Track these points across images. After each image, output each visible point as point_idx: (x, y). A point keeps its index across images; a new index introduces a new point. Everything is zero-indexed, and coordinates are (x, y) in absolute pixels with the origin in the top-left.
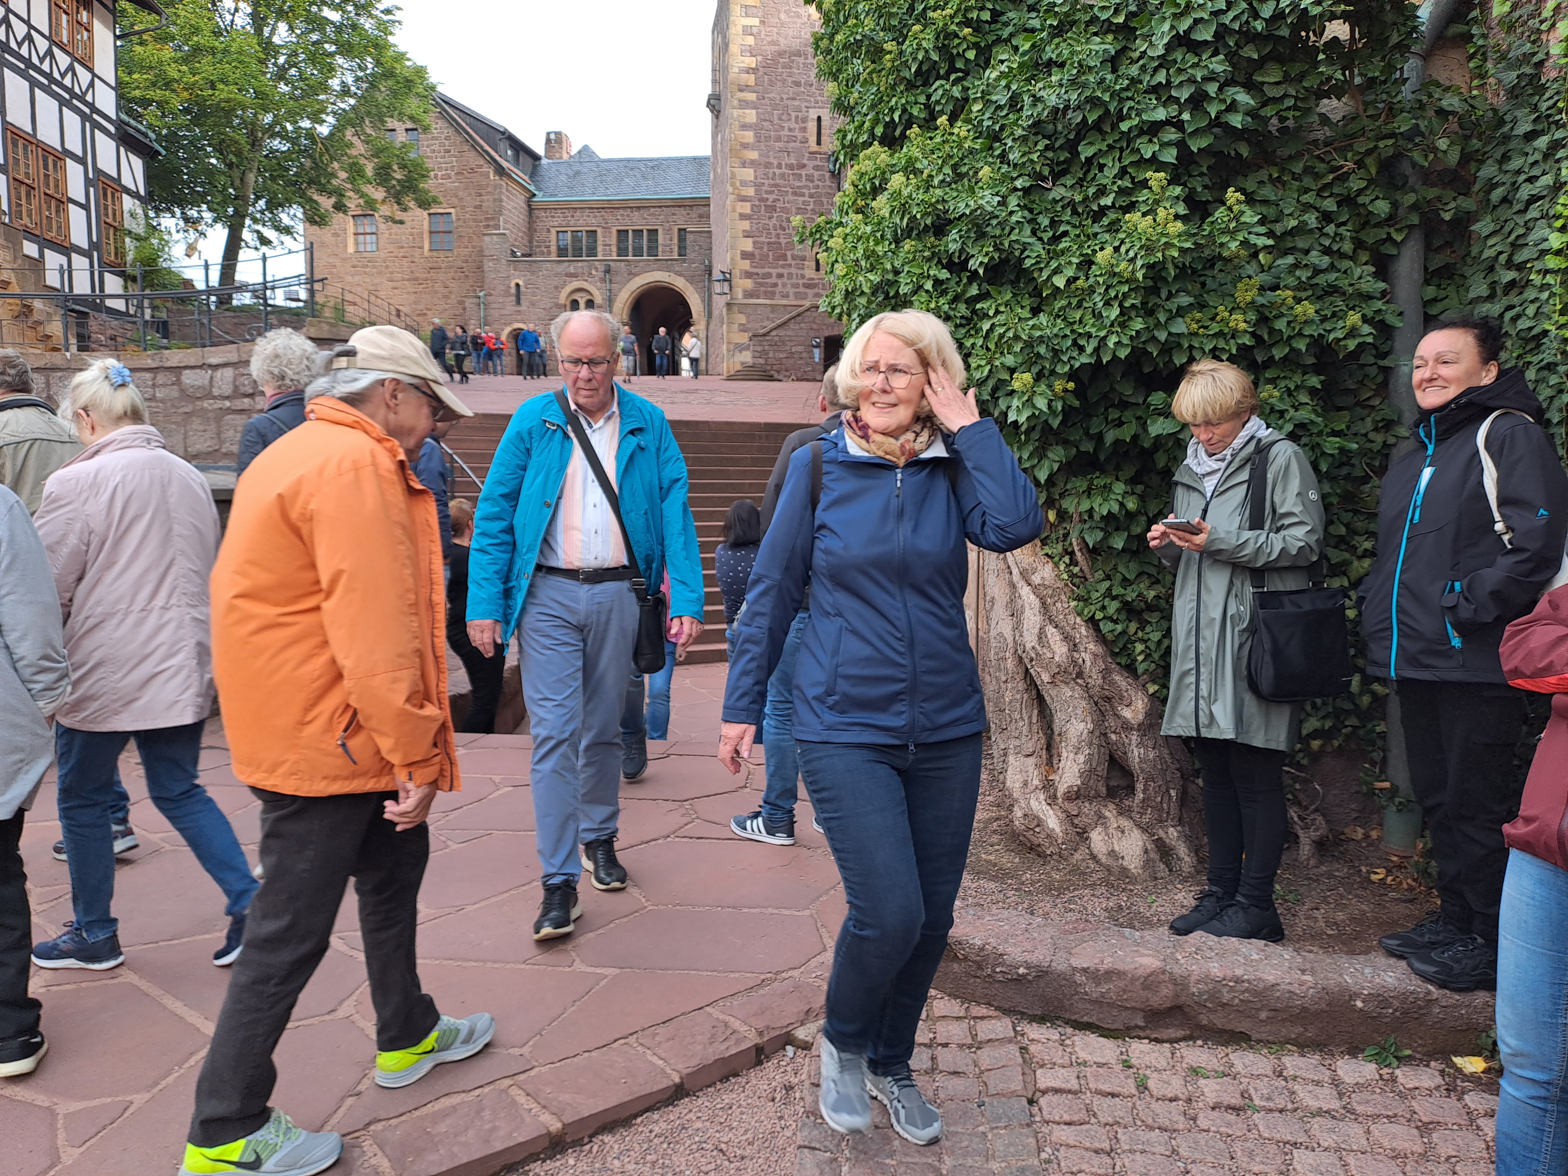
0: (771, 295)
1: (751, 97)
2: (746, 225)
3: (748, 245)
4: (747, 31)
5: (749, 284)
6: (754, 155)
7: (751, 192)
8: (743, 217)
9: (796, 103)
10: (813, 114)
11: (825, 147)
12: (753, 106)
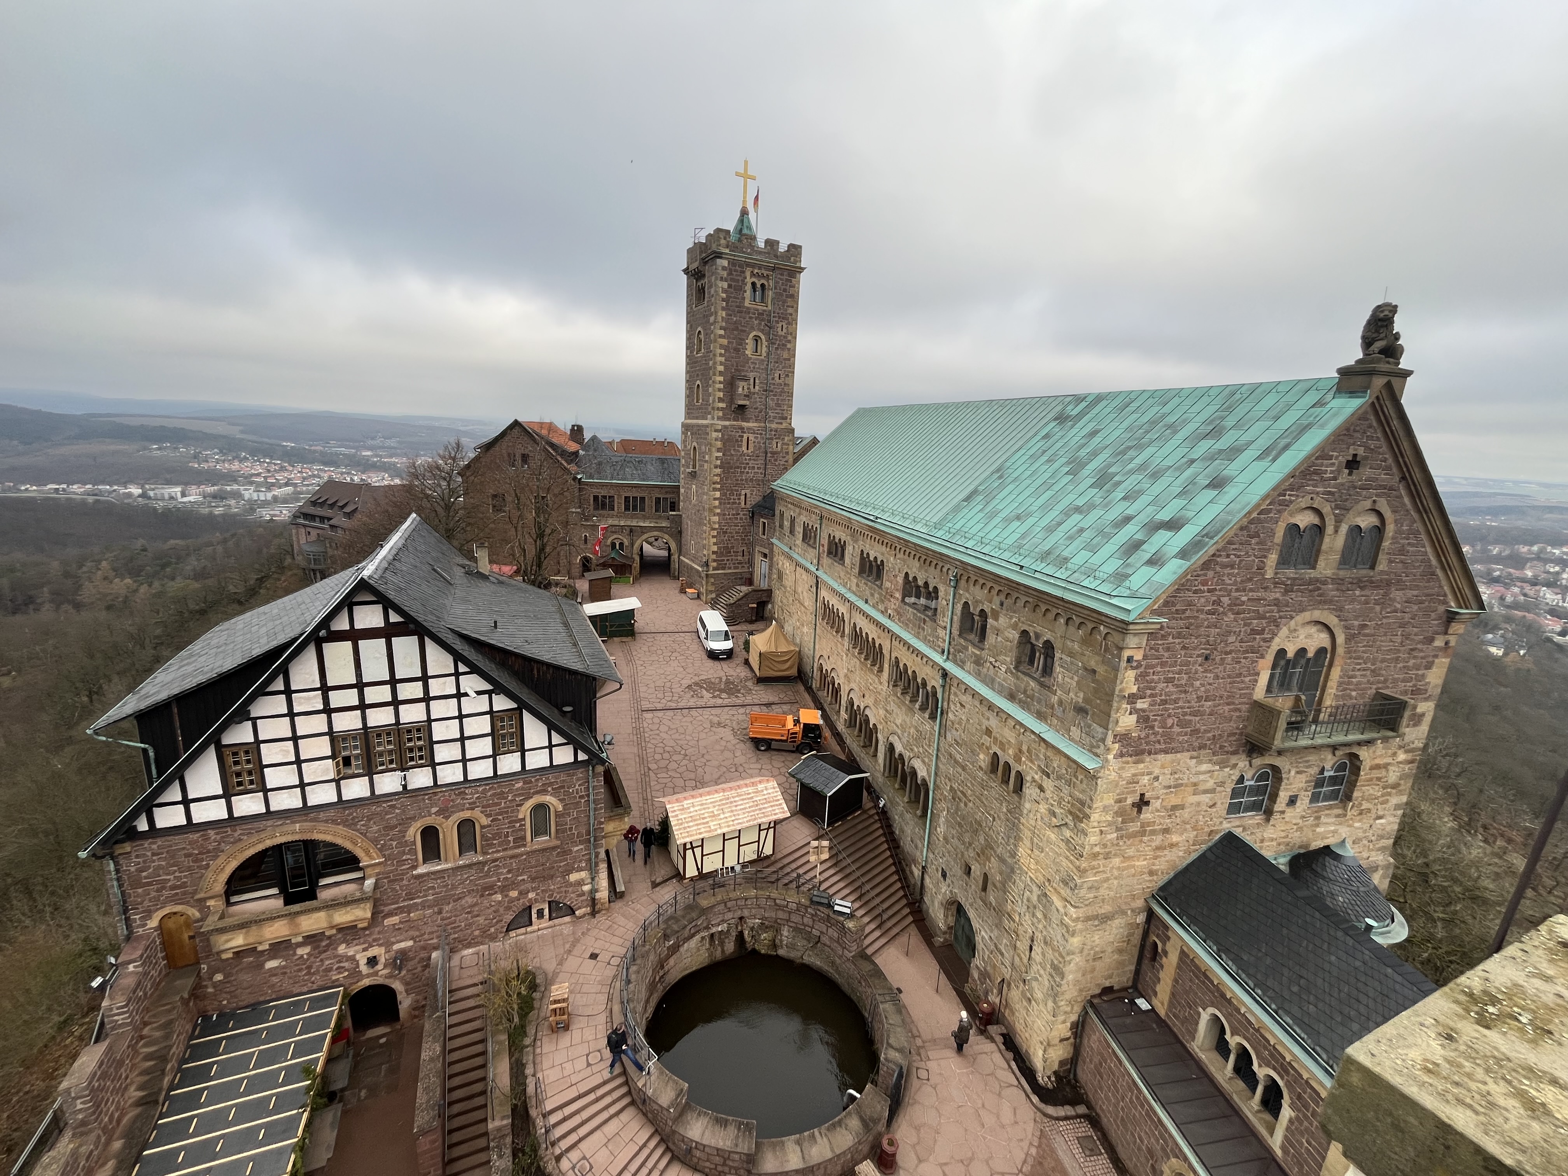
0: (724, 568)
1: (719, 486)
2: (715, 540)
3: (715, 548)
4: (717, 458)
5: (715, 564)
6: (718, 511)
7: (717, 526)
8: (713, 537)
9: (736, 488)
10: (743, 492)
11: (748, 506)
12: (719, 490)
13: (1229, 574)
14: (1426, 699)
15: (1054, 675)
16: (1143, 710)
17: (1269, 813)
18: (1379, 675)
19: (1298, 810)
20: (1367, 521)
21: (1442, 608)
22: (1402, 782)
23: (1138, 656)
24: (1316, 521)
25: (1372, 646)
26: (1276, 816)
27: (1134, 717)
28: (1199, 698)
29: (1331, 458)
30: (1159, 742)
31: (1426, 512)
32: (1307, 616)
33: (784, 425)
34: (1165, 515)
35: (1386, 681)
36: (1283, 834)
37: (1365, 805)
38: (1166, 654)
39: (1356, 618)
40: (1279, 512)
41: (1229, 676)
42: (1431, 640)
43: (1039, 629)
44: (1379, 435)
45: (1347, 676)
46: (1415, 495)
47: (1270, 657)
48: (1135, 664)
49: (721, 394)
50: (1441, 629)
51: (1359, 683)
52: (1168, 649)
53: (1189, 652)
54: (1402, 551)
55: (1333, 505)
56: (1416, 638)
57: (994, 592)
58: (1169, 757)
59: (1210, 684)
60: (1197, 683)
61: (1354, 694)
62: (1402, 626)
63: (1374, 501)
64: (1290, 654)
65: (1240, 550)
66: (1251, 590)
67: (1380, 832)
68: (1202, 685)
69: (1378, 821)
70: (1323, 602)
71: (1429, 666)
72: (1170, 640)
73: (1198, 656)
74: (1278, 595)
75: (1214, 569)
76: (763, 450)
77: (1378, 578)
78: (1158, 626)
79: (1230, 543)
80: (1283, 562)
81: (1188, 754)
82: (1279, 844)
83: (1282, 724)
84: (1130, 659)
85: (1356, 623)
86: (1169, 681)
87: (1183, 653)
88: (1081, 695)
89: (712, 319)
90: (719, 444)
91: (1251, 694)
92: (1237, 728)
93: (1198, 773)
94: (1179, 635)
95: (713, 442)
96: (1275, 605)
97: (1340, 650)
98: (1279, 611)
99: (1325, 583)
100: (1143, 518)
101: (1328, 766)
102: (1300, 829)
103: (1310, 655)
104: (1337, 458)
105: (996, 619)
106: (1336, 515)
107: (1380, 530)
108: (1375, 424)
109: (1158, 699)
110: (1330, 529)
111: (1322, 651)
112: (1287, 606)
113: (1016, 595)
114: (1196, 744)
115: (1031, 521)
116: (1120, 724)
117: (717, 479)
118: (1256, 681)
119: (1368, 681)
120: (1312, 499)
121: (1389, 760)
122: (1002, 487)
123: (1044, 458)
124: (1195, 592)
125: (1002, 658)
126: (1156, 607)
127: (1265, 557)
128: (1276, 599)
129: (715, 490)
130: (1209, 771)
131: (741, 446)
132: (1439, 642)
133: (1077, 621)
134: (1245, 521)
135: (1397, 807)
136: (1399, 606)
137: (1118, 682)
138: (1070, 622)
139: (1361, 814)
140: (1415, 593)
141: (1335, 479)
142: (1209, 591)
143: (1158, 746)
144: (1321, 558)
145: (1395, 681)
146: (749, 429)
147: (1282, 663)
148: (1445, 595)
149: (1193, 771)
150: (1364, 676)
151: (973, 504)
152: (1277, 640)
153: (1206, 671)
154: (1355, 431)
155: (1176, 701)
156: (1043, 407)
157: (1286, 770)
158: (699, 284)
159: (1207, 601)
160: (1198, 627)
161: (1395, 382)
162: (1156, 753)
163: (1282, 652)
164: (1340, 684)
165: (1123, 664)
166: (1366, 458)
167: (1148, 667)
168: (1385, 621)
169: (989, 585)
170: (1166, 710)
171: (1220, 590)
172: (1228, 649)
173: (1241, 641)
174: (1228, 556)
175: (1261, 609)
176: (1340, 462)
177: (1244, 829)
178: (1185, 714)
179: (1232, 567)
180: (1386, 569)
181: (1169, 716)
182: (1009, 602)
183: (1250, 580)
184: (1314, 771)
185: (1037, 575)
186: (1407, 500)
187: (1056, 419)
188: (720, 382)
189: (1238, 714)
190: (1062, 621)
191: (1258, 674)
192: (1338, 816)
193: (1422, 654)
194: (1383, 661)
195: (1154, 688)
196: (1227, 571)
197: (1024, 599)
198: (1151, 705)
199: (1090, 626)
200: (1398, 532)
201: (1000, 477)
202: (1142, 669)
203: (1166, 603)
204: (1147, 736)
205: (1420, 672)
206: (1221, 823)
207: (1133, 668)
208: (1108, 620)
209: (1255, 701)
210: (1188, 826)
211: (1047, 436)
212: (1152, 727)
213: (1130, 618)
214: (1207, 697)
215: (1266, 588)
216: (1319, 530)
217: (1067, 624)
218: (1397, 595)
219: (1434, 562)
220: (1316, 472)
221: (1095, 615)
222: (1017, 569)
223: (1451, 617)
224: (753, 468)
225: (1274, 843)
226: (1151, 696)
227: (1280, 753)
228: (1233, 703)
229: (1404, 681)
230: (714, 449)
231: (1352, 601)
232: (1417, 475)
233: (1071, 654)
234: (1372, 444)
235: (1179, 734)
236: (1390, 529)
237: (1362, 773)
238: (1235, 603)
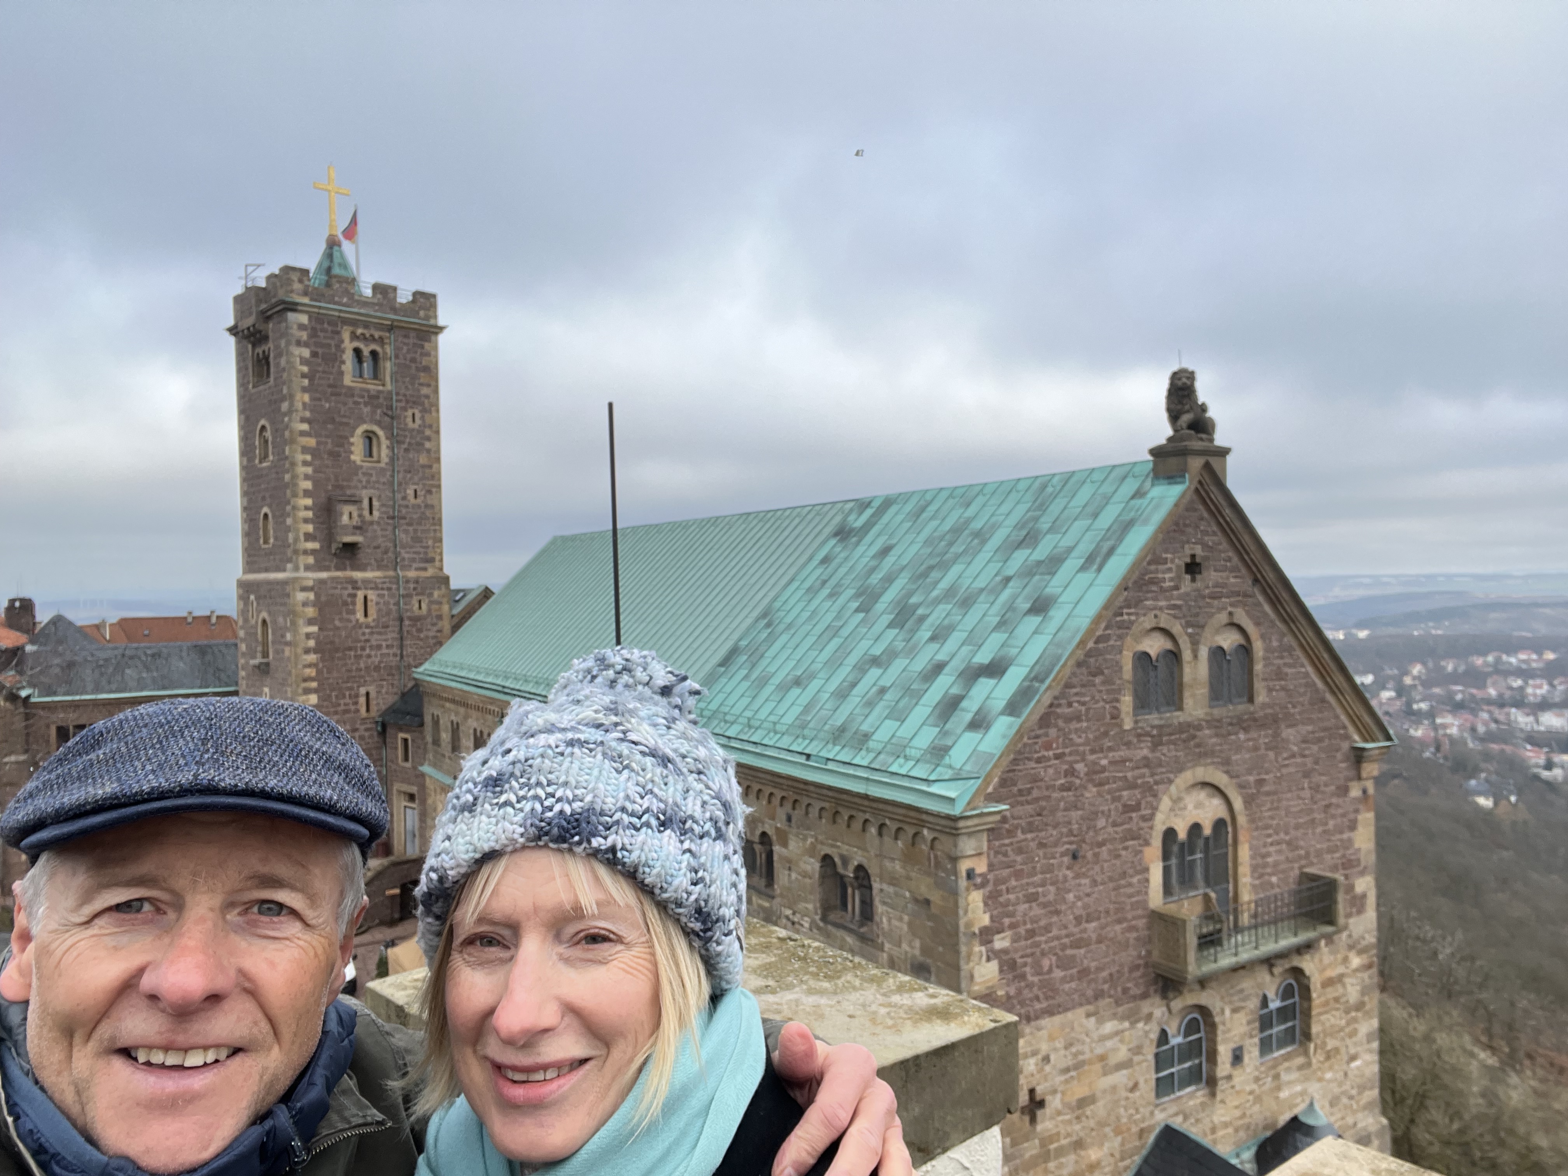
1: (314, 685)
4: (308, 636)
9: (349, 685)
10: (363, 691)
11: (374, 712)
12: (315, 691)
13: (1077, 730)
14: (1362, 873)
15: (877, 918)
16: (1005, 951)
17: (1212, 1083)
18: (1297, 848)
19: (1248, 1070)
20: (1229, 640)
21: (1345, 746)
22: (1366, 999)
23: (981, 867)
24: (1169, 645)
25: (1277, 808)
26: (1222, 1085)
27: (994, 965)
28: (1078, 920)
29: (1165, 562)
30: (1037, 998)
31: (1293, 622)
32: (1188, 777)
33: (430, 572)
34: (983, 657)
35: (1308, 854)
36: (1238, 1113)
37: (1331, 1044)
38: (1019, 859)
39: (1249, 772)
40: (1121, 637)
41: (1111, 879)
42: (1344, 790)
43: (845, 849)
44: (1215, 528)
45: (1258, 855)
46: (1275, 602)
47: (1157, 842)
48: (979, 880)
49: (310, 528)
50: (1352, 773)
51: (1276, 864)
52: (1020, 851)
53: (1049, 850)
54: (1280, 675)
55: (1183, 621)
56: (1327, 789)
57: (776, 801)
58: (1057, 1019)
59: (1088, 895)
60: (1070, 897)
61: (1274, 879)
62: (1307, 775)
63: (1231, 614)
64: (1182, 835)
65: (1083, 695)
66: (1110, 749)
67: (1358, 1080)
68: (1079, 898)
69: (1354, 1064)
70: (1203, 754)
71: (1353, 826)
72: (1020, 836)
73: (1063, 855)
74: (1145, 752)
75: (1056, 726)
76: (395, 614)
77: (1261, 714)
78: (998, 818)
79: (1068, 686)
80: (1142, 704)
81: (1081, 1012)
82: (1237, 1130)
83: (1192, 941)
84: (970, 874)
85: (1251, 779)
86: (1032, 898)
87: (1041, 853)
88: (917, 943)
89: (285, 406)
90: (311, 612)
91: (1146, 902)
92: (1139, 957)
93: (1103, 1038)
94: (1030, 828)
95: (299, 608)
96: (1147, 766)
97: (1242, 820)
98: (1152, 775)
99: (1199, 728)
100: (957, 664)
101: (1271, 995)
102: (1258, 1099)
103: (1207, 831)
104: (1172, 561)
105: (785, 845)
106: (1190, 636)
107: (1245, 650)
108: (1206, 515)
109: (1022, 930)
110: (1187, 655)
111: (1219, 824)
112: (1160, 765)
113: (805, 801)
114: (1090, 993)
115: (815, 685)
116: (978, 979)
117: (311, 672)
118: (1147, 880)
119: (1287, 858)
120: (1156, 616)
121: (1340, 970)
122: (771, 639)
123: (826, 592)
124: (1039, 761)
125: (802, 906)
126: (990, 789)
127: (1118, 701)
128: (1145, 758)
129: (307, 691)
130: (1117, 1033)
131: (353, 612)
132: (1355, 792)
133: (892, 826)
134: (1080, 654)
135: (1369, 1038)
136: (1295, 749)
137: (961, 912)
138: (885, 830)
139: (1328, 1058)
140: (1310, 728)
141: (1177, 588)
142: (1057, 757)
143: (1038, 1006)
144: (1187, 694)
145: (1319, 854)
146: (366, 582)
147: (1175, 849)
148: (1345, 727)
149: (1095, 1036)
150: (1279, 852)
151: (733, 668)
152: (1159, 817)
153: (1077, 876)
154: (1186, 525)
155: (1047, 929)
156: (818, 519)
157: (1218, 1010)
158: (259, 350)
159: (1057, 772)
160: (1053, 811)
161: (1214, 462)
162: (1037, 1018)
163: (1170, 834)
164: (1254, 868)
165: (963, 883)
166: (1206, 558)
167: (998, 882)
168: (1285, 771)
169: (767, 790)
170: (1037, 945)
171: (1071, 754)
172: (1100, 839)
173: (1115, 824)
174: (1070, 705)
175: (1129, 775)
176: (1178, 567)
177: (1186, 1118)
178: (1064, 947)
179: (1078, 719)
180: (1267, 700)
181: (1043, 954)
182: (798, 814)
183: (1106, 734)
184: (1253, 1003)
185: (831, 766)
186: (1267, 608)
187: (836, 534)
188: (307, 508)
189: (1135, 935)
190: (873, 830)
191: (1147, 870)
192: (1300, 1068)
193: (1340, 811)
194: (1297, 827)
195: (1011, 915)
196: (1074, 725)
197: (817, 805)
198: (1014, 941)
199: (911, 831)
200: (1268, 649)
201: (768, 625)
202: (990, 888)
203: (1003, 783)
204: (1019, 992)
205: (1345, 836)
206: (1152, 1113)
207: (977, 887)
208: (931, 819)
209: (1153, 912)
210: (1107, 1130)
211: (826, 560)
212: (1023, 977)
213: (957, 811)
214: (1088, 915)
215: (1128, 744)
216: (1174, 656)
217: (880, 834)
218: (1289, 733)
219: (1320, 684)
220: (1152, 582)
221: (912, 814)
222: (802, 760)
223: (1358, 756)
224: (379, 647)
225: (1230, 1130)
226: (1012, 926)
227: (1203, 983)
228: (1125, 920)
229: (1330, 851)
230: (301, 622)
231: (1239, 749)
232: (1271, 576)
233: (893, 881)
234: (1209, 540)
235: (1063, 980)
236: (1258, 647)
237: (1314, 995)
238: (1094, 770)
